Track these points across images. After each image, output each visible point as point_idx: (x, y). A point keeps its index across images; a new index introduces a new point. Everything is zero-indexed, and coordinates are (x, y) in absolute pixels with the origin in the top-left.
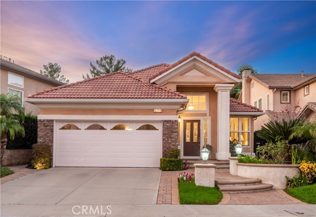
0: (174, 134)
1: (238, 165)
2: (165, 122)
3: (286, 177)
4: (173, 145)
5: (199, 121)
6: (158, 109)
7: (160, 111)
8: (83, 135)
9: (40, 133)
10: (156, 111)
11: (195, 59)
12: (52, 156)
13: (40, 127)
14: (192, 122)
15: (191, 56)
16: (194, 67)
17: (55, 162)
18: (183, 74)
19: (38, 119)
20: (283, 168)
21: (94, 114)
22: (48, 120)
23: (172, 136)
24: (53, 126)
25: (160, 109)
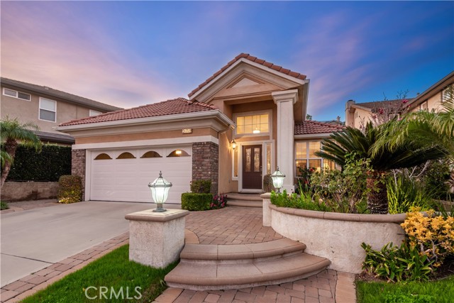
0: (206, 160)
1: (271, 209)
2: (195, 144)
3: (364, 245)
4: (205, 175)
5: (260, 146)
6: (187, 128)
7: (189, 131)
8: (114, 165)
9: (74, 165)
10: (186, 131)
11: (242, 62)
12: (84, 188)
13: (74, 157)
14: (252, 147)
15: (237, 59)
16: (244, 75)
17: (87, 196)
18: (230, 87)
19: (73, 149)
20: (355, 224)
21: (121, 141)
22: (80, 150)
23: (204, 163)
24: (85, 156)
25: (189, 128)
